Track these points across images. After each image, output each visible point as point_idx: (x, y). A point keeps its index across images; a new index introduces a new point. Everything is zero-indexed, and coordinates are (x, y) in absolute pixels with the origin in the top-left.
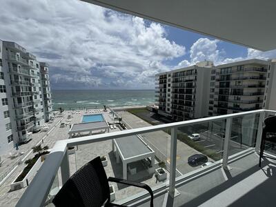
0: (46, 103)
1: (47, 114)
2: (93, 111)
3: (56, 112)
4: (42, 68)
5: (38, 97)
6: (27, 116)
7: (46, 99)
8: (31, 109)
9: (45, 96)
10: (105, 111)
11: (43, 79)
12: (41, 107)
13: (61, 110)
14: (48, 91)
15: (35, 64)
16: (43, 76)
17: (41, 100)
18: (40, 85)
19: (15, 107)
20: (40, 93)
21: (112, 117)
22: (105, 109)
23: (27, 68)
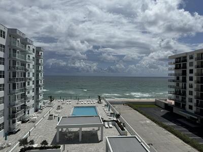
0: (37, 90)
1: (37, 102)
2: (85, 102)
3: (45, 101)
4: (38, 52)
5: (31, 83)
6: (18, 103)
7: (38, 86)
8: (24, 96)
9: (37, 82)
10: (100, 102)
11: (38, 64)
12: (32, 94)
14: (41, 77)
15: (31, 49)
16: (38, 60)
17: (33, 86)
18: (33, 71)
19: (10, 93)
20: (33, 79)
21: (107, 112)
22: (100, 100)
23: (24, 53)
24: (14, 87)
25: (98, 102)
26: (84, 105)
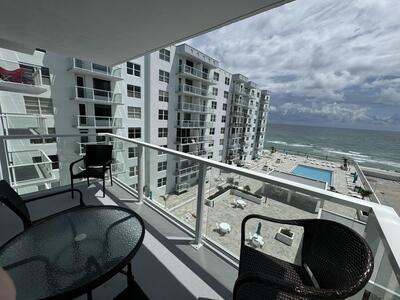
0: (258, 138)
1: (256, 150)
2: (318, 163)
3: (266, 151)
4: (263, 96)
5: (251, 129)
6: (236, 147)
7: (258, 133)
8: (242, 141)
9: (259, 129)
10: (344, 168)
11: (261, 109)
12: (251, 141)
13: (273, 149)
14: (263, 124)
15: (256, 94)
16: (262, 106)
17: (253, 133)
18: (255, 117)
19: (229, 137)
20: (254, 125)
21: (351, 184)
22: (345, 165)
23: (247, 98)
24: (233, 132)
25: (341, 168)
26: (315, 166)
